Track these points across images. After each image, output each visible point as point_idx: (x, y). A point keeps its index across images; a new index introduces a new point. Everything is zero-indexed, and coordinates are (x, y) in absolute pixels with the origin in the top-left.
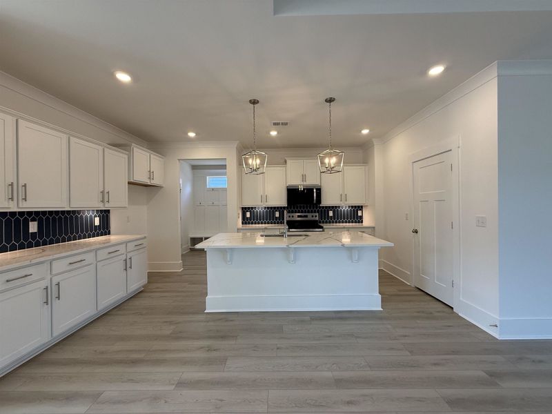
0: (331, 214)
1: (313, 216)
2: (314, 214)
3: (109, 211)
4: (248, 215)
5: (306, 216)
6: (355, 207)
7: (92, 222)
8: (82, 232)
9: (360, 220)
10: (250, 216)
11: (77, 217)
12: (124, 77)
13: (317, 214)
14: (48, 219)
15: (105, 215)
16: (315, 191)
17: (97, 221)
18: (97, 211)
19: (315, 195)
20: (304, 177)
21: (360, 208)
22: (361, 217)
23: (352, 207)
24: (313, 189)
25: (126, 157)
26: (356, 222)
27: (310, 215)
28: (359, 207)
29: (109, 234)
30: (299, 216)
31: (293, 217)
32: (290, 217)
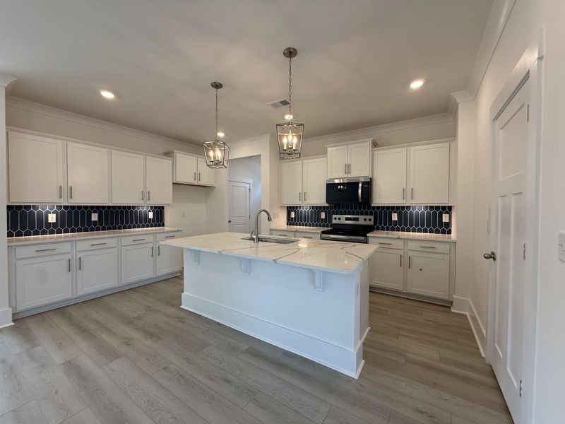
0: (395, 217)
1: (365, 220)
2: (368, 217)
3: (163, 208)
4: (293, 215)
5: (357, 219)
6: (438, 208)
7: (146, 215)
8: (136, 223)
9: (446, 229)
10: (295, 216)
11: (132, 212)
12: (108, 95)
13: (372, 218)
14: (106, 212)
15: (159, 211)
16: (360, 185)
17: (151, 215)
18: (151, 207)
19: (360, 191)
20: (348, 168)
21: (448, 210)
22: (448, 225)
23: (432, 208)
24: (358, 183)
25: (171, 162)
26: (437, 232)
27: (361, 218)
28: (444, 208)
29: (163, 225)
30: (347, 219)
31: (339, 219)
32: (335, 219)
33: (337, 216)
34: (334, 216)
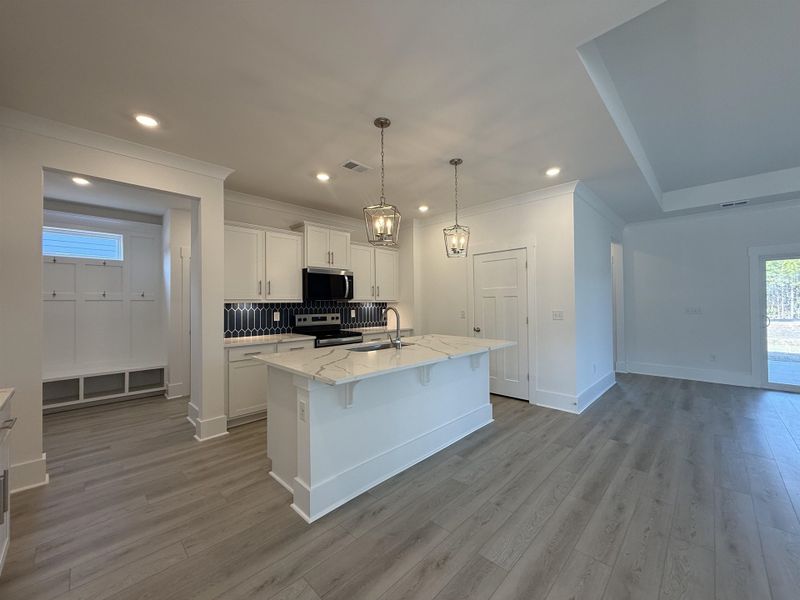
1: (333, 318)
5: (325, 319)
6: (380, 304)
9: (384, 321)
13: (339, 315)
16: (346, 279)
19: (347, 285)
20: (330, 257)
21: (385, 306)
22: (385, 318)
23: (376, 304)
24: (343, 277)
26: (380, 325)
27: (329, 316)
28: (383, 304)
30: (314, 319)
31: (305, 320)
32: (300, 320)
33: (303, 316)
34: (297, 317)
